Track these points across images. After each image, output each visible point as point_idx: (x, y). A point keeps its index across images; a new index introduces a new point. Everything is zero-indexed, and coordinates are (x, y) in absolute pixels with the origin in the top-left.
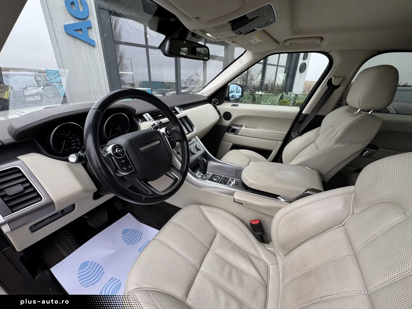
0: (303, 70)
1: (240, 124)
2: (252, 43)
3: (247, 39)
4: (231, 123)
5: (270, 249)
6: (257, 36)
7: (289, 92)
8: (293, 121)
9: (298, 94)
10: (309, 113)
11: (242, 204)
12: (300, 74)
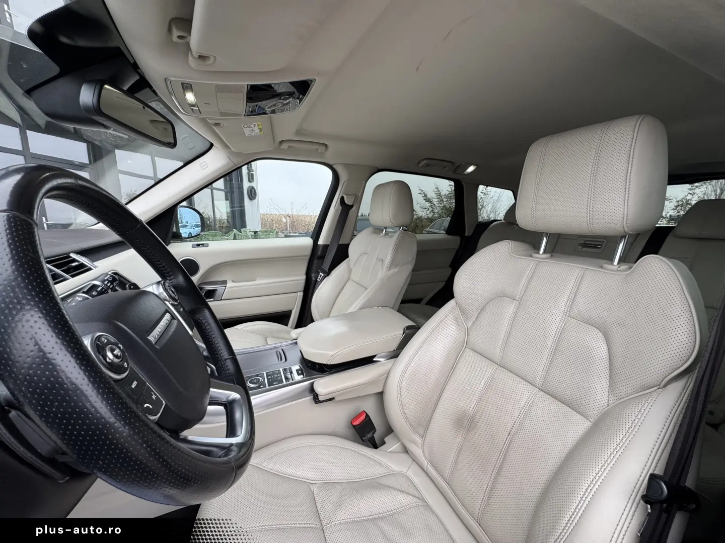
0: (254, 196)
1: (220, 279)
2: (246, 133)
3: (242, 126)
4: (199, 280)
5: (393, 449)
6: (260, 123)
7: (242, 228)
8: (309, 257)
9: (257, 230)
10: (328, 243)
11: (334, 398)
12: (250, 201)
